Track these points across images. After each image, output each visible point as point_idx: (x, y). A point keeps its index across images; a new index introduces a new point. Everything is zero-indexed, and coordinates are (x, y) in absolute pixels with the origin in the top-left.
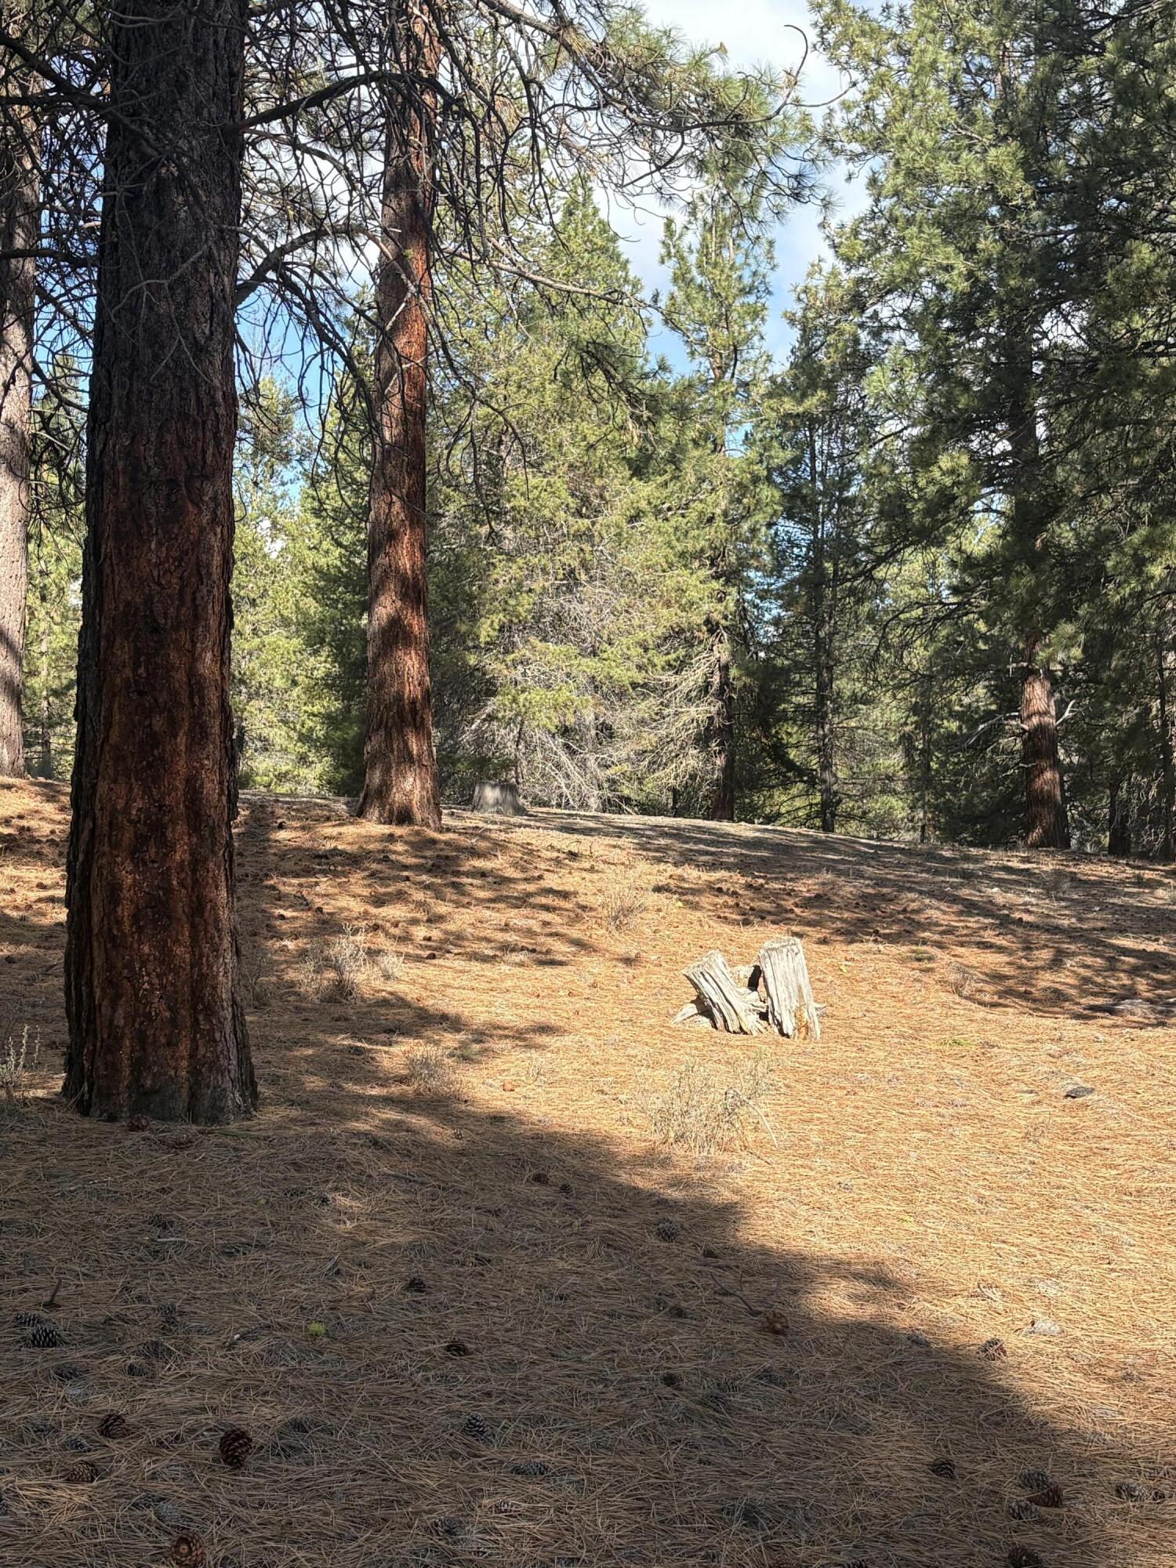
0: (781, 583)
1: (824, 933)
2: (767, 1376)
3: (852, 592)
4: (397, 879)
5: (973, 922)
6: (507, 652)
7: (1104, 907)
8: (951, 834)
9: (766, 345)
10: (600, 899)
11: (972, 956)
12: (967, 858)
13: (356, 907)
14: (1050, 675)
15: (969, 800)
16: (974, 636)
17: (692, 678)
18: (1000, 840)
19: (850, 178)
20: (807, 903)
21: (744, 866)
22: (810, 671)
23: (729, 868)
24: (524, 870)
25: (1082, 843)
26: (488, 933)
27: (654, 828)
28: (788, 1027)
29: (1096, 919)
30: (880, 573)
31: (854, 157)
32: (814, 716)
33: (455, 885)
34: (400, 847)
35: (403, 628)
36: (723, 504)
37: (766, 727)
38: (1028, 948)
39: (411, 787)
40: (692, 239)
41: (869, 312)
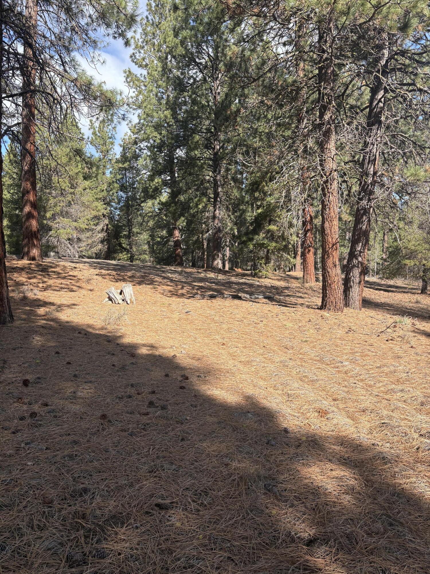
0: (120, 206)
1: (134, 283)
2: (132, 363)
3: (136, 209)
4: (33, 273)
5: (165, 280)
6: (54, 220)
7: (191, 277)
8: (159, 263)
9: (115, 151)
10: (83, 277)
11: (165, 287)
12: (163, 268)
13: (24, 280)
14: (179, 228)
15: (162, 256)
16: (163, 220)
17: (99, 228)
18: (168, 264)
19: (134, 114)
20: (130, 277)
21: (114, 270)
22: (127, 226)
23: (111, 270)
24: (64, 271)
25: (186, 265)
26: (57, 285)
27: (92, 262)
28: (129, 302)
29: (190, 280)
30: (142, 205)
31: (134, 109)
32: (128, 237)
33: (48, 275)
34: (33, 266)
35: (32, 214)
36: (106, 187)
37: (117, 239)
38: (177, 285)
39: (35, 252)
40: (97, 124)
41: (138, 145)
